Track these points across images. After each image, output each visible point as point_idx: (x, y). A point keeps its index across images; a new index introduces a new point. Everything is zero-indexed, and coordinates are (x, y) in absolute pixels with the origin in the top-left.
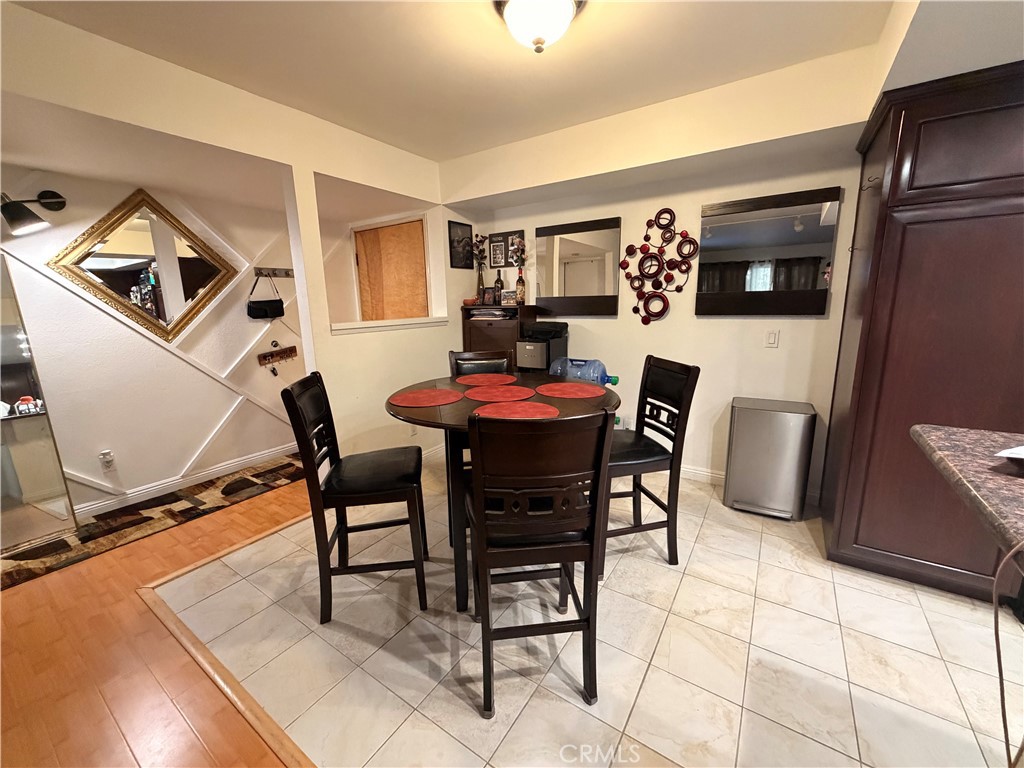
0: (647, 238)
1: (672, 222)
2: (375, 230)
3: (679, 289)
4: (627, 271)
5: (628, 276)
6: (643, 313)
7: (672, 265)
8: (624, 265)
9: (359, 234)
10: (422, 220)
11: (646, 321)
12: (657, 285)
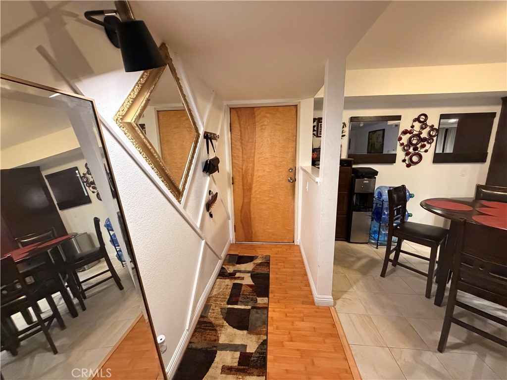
0: (413, 127)
1: (426, 120)
2: (252, 109)
3: (426, 151)
4: (401, 142)
5: (402, 144)
6: (407, 162)
7: (424, 140)
8: (400, 139)
9: (232, 109)
10: (297, 106)
11: (408, 166)
12: (415, 149)
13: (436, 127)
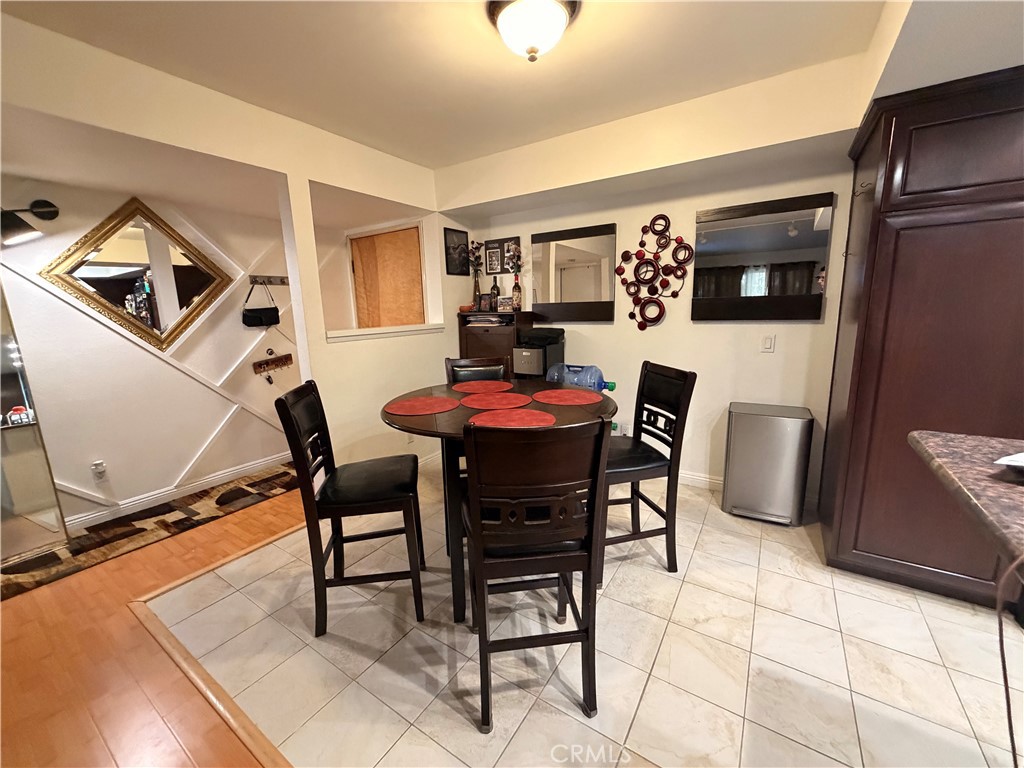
0: (642, 244)
1: (667, 228)
2: (371, 238)
3: (675, 295)
4: (623, 277)
5: (624, 282)
6: (639, 318)
7: (668, 270)
8: (620, 271)
9: (355, 241)
10: (417, 227)
11: (642, 326)
12: (653, 290)
13: (690, 240)
